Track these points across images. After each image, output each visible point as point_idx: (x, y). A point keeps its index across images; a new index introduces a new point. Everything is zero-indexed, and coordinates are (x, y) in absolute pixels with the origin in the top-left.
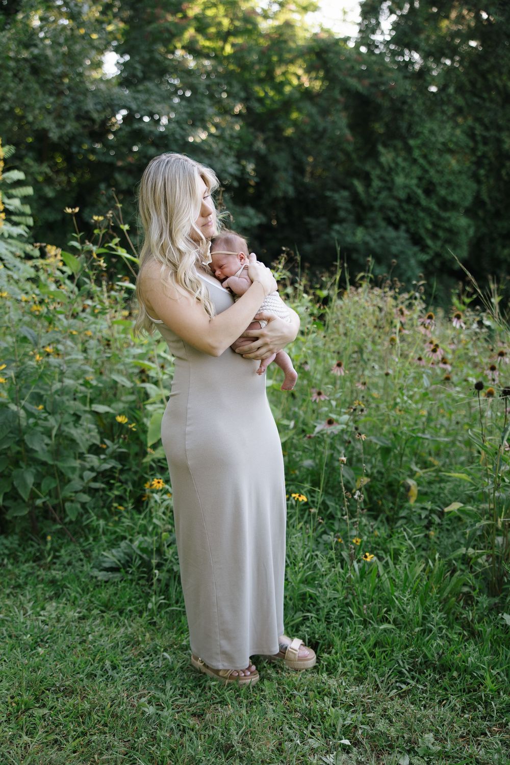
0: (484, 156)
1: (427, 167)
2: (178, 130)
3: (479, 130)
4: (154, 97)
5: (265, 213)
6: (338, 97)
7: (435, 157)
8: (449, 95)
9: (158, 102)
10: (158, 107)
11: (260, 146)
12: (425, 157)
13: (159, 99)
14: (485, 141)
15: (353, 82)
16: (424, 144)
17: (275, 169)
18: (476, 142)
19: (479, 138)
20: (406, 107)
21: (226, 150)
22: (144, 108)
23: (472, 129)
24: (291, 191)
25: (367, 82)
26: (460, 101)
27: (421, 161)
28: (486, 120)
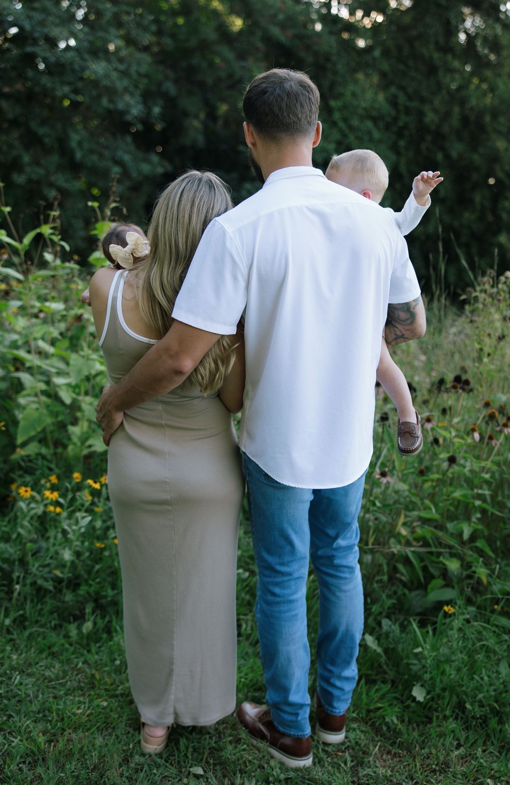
0: (405, 127)
1: (347, 131)
2: (77, 59)
3: (402, 99)
4: (51, 18)
5: (171, 161)
6: (259, 44)
7: (355, 122)
8: (374, 59)
9: (57, 25)
10: (55, 31)
11: (170, 88)
12: (345, 120)
13: (58, 21)
14: (408, 111)
15: (275, 31)
16: (345, 107)
17: (186, 114)
18: (398, 111)
19: (401, 108)
20: (329, 66)
21: (131, 89)
22: (39, 29)
23: (395, 97)
24: (201, 140)
25: (290, 33)
26: (385, 66)
27: (341, 124)
28: (410, 90)
